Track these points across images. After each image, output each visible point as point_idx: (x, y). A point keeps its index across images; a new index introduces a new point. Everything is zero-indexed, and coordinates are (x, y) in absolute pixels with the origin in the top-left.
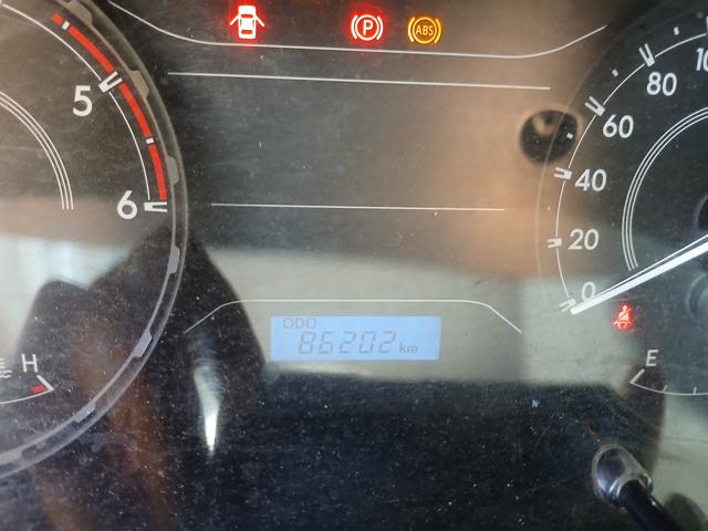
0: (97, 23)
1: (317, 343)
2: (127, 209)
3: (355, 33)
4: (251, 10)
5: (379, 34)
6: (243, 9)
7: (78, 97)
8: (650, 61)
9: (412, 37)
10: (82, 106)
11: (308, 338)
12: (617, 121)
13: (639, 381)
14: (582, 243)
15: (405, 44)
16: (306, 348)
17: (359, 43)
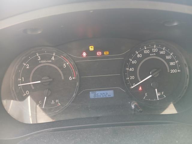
0: (67, 56)
1: (96, 95)
2: (70, 79)
3: (98, 54)
4: (85, 53)
5: (101, 54)
6: (84, 53)
7: (64, 65)
8: (137, 53)
9: (105, 54)
10: (65, 66)
11: (95, 95)
12: (134, 61)
13: (145, 98)
14: (132, 78)
15: (104, 55)
16: (95, 96)
17: (98, 55)
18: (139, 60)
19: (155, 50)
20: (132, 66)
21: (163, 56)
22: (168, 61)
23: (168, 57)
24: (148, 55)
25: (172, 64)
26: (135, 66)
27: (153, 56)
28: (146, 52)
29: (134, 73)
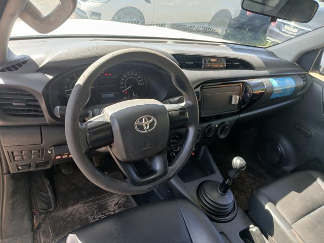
8: (124, 75)
12: (123, 79)
14: (122, 87)
18: (125, 78)
19: (132, 74)
20: (122, 81)
21: (136, 77)
22: (138, 79)
23: (138, 78)
24: (129, 76)
25: (140, 81)
26: (124, 81)
27: (131, 77)
28: (128, 75)
29: (123, 85)
